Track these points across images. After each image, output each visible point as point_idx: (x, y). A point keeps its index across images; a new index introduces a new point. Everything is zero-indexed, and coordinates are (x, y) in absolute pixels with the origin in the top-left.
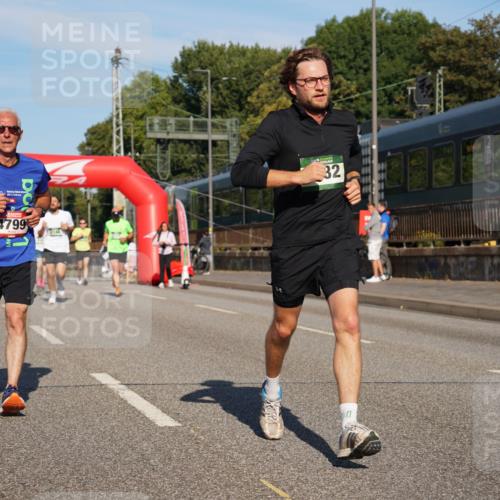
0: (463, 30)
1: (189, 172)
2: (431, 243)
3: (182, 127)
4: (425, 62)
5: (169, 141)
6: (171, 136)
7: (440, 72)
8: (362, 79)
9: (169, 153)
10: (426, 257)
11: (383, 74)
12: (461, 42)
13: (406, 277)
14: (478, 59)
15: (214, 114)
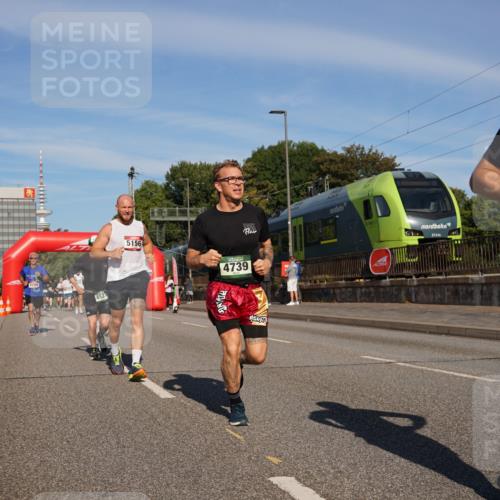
0: (339, 153)
1: (176, 240)
2: (324, 280)
3: (172, 213)
4: (318, 172)
5: (164, 222)
6: (166, 219)
7: (327, 177)
8: (281, 182)
9: (164, 229)
10: (323, 289)
11: (293, 179)
12: (338, 160)
13: (312, 301)
14: (348, 170)
15: (191, 205)
